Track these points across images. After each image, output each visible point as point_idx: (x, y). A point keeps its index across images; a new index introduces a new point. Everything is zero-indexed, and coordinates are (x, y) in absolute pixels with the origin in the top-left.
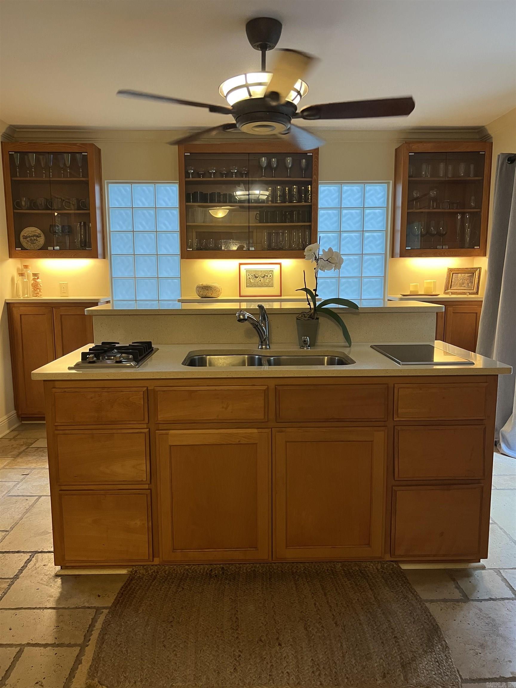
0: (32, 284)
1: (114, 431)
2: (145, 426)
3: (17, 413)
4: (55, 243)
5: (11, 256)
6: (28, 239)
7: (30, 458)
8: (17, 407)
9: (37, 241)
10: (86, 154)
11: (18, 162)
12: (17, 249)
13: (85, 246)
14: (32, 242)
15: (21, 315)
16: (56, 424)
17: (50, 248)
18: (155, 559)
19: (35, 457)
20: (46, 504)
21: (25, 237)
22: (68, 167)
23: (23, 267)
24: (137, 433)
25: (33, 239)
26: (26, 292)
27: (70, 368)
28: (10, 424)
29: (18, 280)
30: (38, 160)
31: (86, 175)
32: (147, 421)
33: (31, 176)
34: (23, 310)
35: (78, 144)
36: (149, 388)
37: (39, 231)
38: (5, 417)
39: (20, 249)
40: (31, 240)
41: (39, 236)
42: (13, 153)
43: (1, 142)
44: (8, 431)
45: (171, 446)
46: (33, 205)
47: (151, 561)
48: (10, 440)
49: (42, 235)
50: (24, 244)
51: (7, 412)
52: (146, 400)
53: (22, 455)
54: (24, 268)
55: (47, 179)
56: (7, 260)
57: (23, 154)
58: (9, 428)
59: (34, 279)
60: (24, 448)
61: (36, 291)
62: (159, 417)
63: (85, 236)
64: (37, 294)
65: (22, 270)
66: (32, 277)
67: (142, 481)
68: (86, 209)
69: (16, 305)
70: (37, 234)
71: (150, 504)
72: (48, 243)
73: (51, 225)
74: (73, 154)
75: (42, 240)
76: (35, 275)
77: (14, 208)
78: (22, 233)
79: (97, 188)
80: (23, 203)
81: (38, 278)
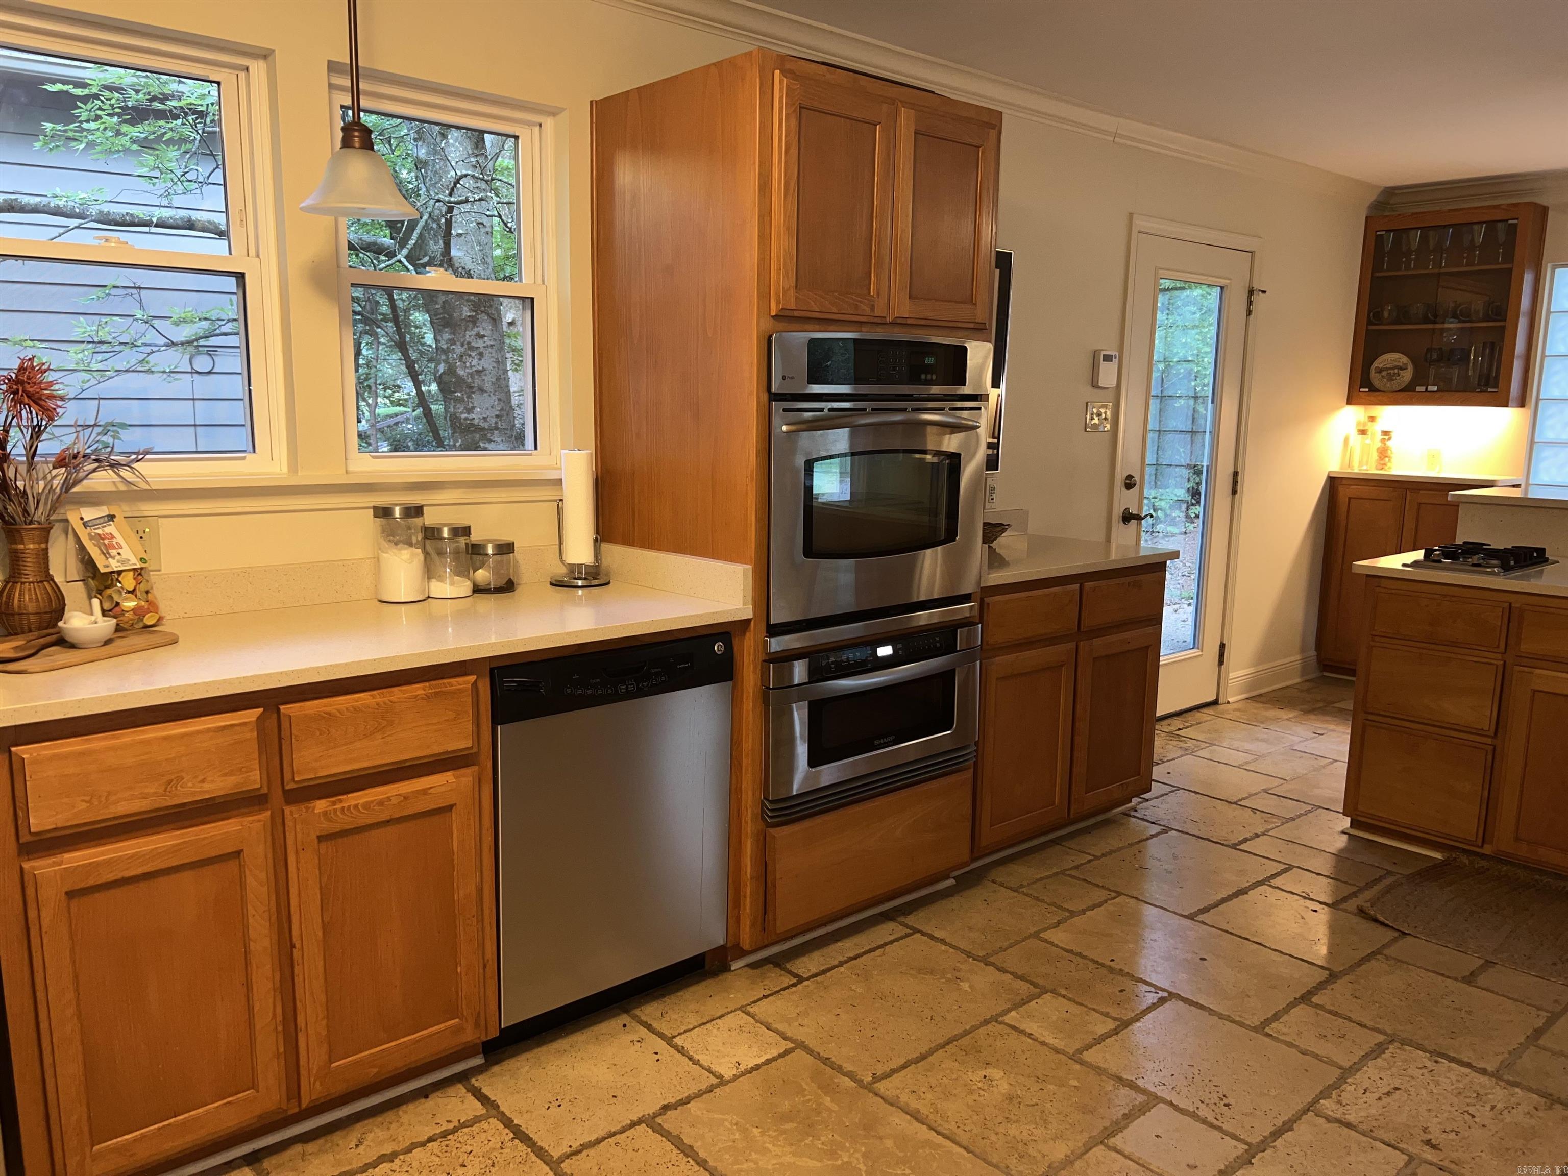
0: (1378, 449)
1: (1453, 656)
2: (1499, 656)
3: (1318, 656)
4: (1431, 378)
5: (1349, 402)
6: (1384, 373)
7: (1328, 718)
8: (1319, 645)
9: (1399, 375)
10: (1516, 221)
11: (1388, 246)
12: (1361, 390)
13: (1487, 384)
14: (1390, 378)
15: (1350, 498)
16: (1374, 633)
17: (1419, 389)
18: (1485, 846)
19: (1335, 719)
20: (1342, 769)
21: (1380, 371)
22: (1476, 247)
23: (1367, 419)
24: (1483, 663)
25: (1391, 373)
26: (1365, 460)
27: (1404, 565)
28: (1304, 670)
29: (1356, 441)
30: (1424, 239)
31: (1509, 257)
32: (1502, 649)
33: (1408, 268)
34: (1354, 490)
35: (1502, 207)
36: (1513, 605)
37: (1405, 359)
38: (1298, 657)
39: (1367, 390)
40: (1389, 374)
41: (1404, 367)
42: (1384, 233)
43: (1367, 218)
44: (1298, 680)
45: (1535, 691)
46: (1402, 316)
47: (1478, 846)
48: (1302, 691)
49: (1410, 367)
50: (1376, 383)
51: (1303, 650)
52: (1506, 621)
53: (1315, 712)
54: (1369, 421)
55: (1436, 271)
56: (1342, 407)
57: (1401, 233)
58: (1302, 675)
59: (1383, 441)
60: (1321, 705)
61: (1382, 460)
62: (1522, 647)
63: (1491, 366)
64: (1383, 466)
65: (1365, 425)
66: (1379, 437)
67: (1482, 729)
68: (1499, 318)
69: (1344, 482)
70: (1401, 364)
71: (1490, 764)
72: (1419, 379)
73: (1428, 349)
74: (1491, 225)
75: (1407, 375)
76: (1386, 433)
77: (1370, 323)
78: (1376, 364)
79: (1528, 278)
80: (1386, 314)
81: (1389, 439)
